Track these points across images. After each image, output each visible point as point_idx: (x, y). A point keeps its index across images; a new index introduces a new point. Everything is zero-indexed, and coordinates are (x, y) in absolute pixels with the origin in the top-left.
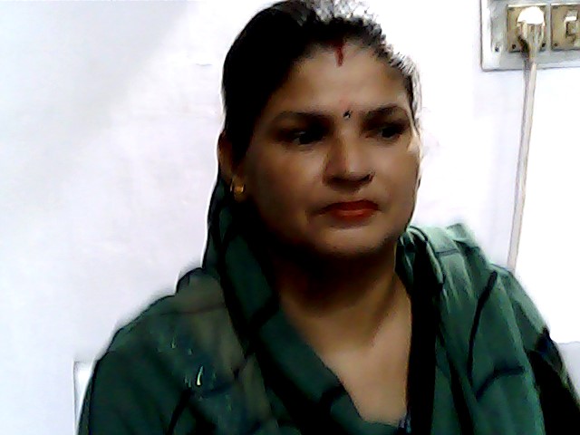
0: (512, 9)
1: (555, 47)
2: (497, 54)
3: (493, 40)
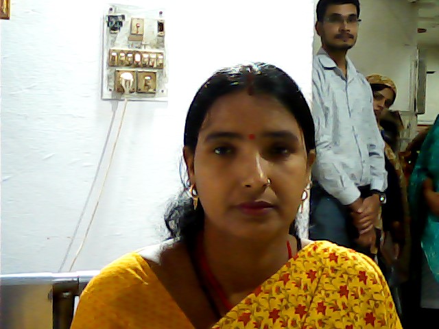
0: (118, 71)
1: (139, 91)
2: (110, 93)
3: (108, 85)
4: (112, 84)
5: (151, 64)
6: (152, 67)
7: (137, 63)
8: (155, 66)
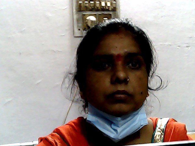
0: (85, 15)
2: (79, 31)
3: (78, 26)
4: (80, 25)
5: (107, 8)
6: (108, 10)
7: (97, 7)
8: (110, 9)
